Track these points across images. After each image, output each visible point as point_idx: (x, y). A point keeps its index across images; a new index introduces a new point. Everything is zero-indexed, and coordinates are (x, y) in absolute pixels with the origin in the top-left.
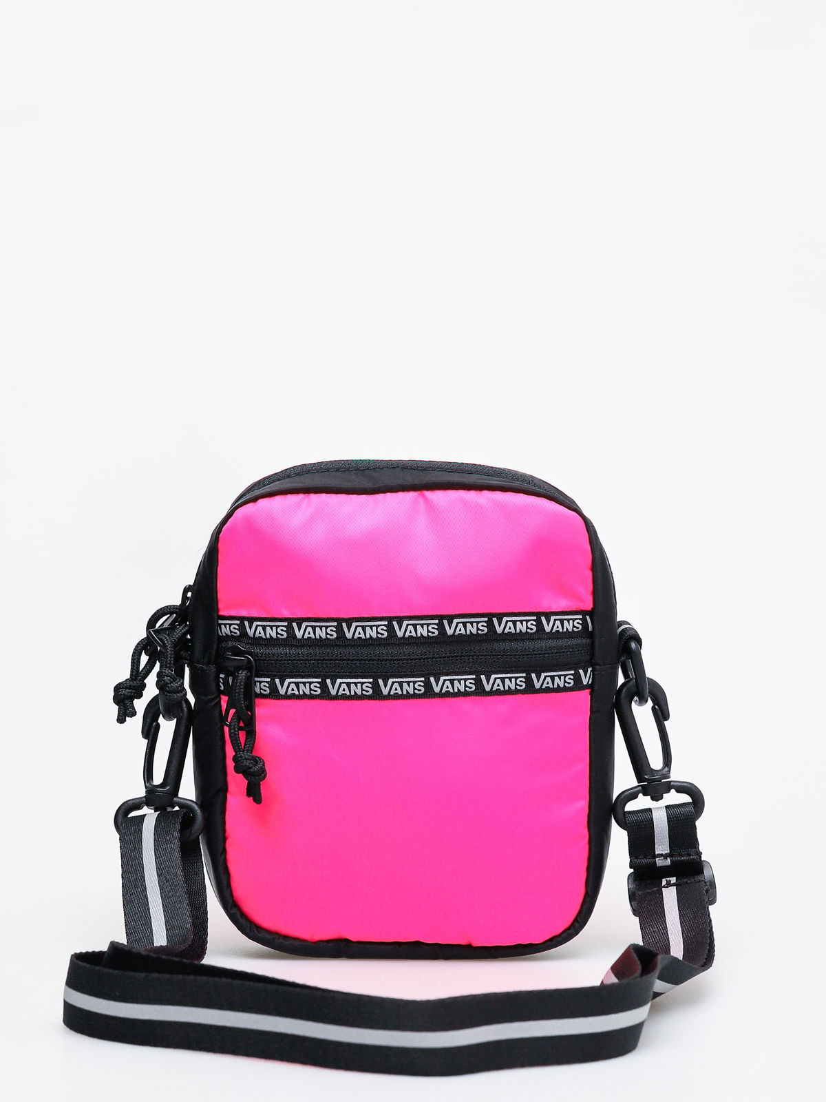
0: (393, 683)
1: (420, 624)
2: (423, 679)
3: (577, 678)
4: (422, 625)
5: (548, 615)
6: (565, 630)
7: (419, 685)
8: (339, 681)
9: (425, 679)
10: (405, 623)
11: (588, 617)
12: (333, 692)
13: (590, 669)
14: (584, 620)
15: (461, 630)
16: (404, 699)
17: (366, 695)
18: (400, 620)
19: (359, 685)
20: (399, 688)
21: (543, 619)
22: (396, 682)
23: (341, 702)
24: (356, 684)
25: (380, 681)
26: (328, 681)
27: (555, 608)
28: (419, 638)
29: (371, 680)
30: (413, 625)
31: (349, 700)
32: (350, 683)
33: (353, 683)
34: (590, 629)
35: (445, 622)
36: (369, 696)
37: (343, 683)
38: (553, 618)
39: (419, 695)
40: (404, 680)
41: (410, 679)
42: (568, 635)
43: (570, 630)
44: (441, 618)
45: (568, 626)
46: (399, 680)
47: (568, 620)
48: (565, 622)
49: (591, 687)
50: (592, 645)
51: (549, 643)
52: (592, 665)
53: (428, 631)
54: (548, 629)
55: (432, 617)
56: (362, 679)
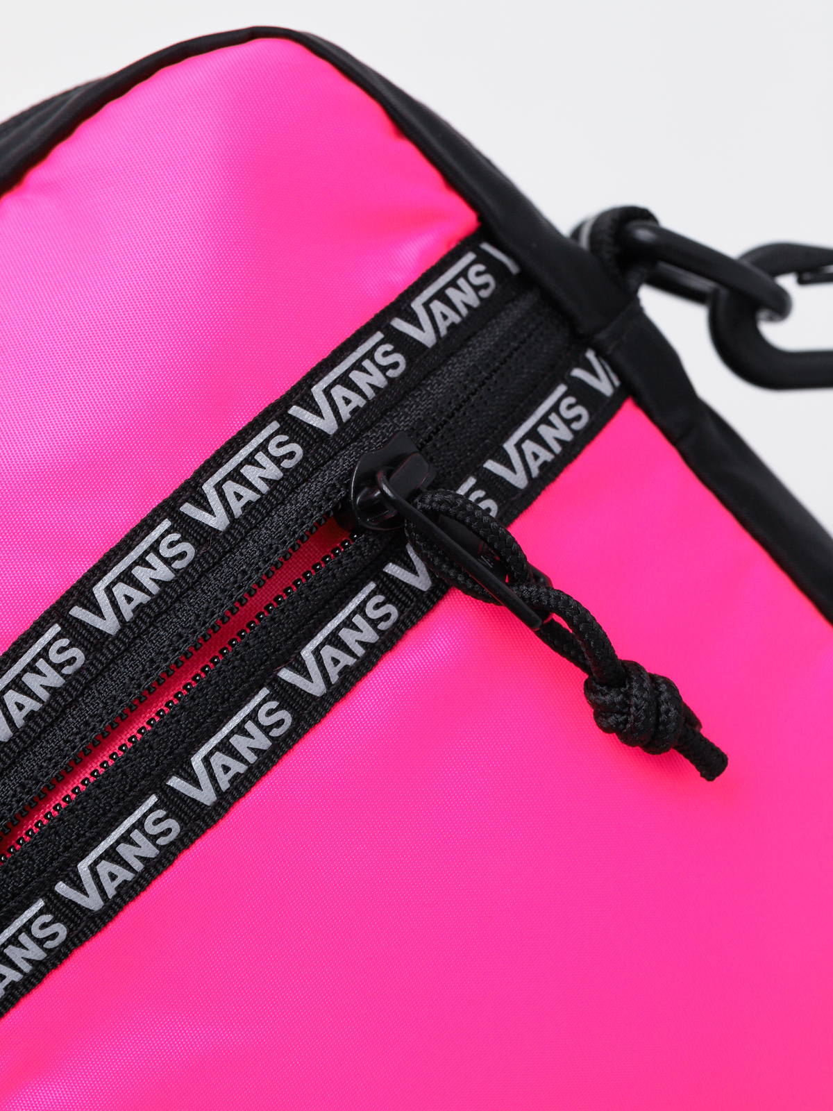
0: (206, 760)
1: (135, 563)
2: (264, 692)
3: (583, 393)
4: (142, 561)
5: (401, 307)
6: (464, 311)
7: (270, 713)
8: (83, 867)
9: (270, 686)
10: (99, 591)
11: (486, 247)
12: (93, 902)
13: (590, 355)
14: (483, 258)
15: (240, 497)
16: (263, 774)
17: (172, 843)
18: (82, 593)
19: (136, 835)
20: (229, 761)
21: (399, 324)
22: (211, 753)
23: (133, 909)
24: (126, 838)
25: (175, 782)
26: (62, 888)
27: (401, 280)
28: (159, 596)
29: (153, 799)
30: (119, 579)
31: (143, 889)
32: (113, 848)
33: (118, 842)
34: (513, 268)
35: (188, 509)
36: (180, 838)
37: (96, 863)
38: (417, 305)
39: (289, 734)
40: (225, 730)
41: (236, 720)
42: (478, 318)
43: (475, 302)
44: (169, 508)
45: (464, 297)
46: (214, 741)
47: (453, 283)
48: (451, 292)
49: (626, 391)
50: (550, 302)
51: (457, 368)
52: (587, 342)
53: (167, 562)
54: (426, 337)
55: (147, 525)
56: (130, 814)
